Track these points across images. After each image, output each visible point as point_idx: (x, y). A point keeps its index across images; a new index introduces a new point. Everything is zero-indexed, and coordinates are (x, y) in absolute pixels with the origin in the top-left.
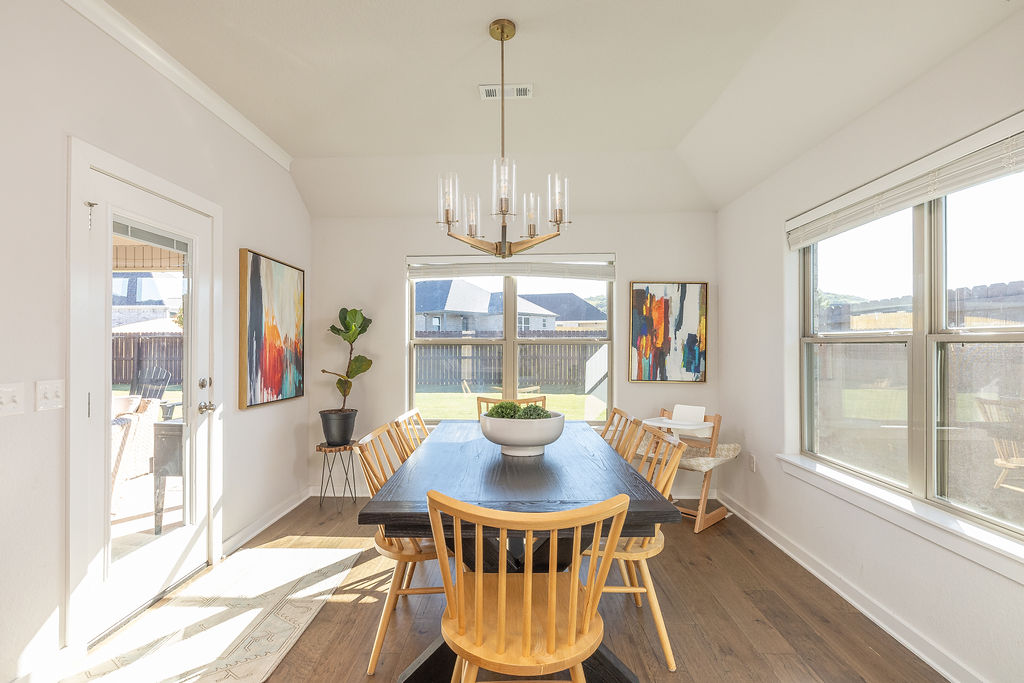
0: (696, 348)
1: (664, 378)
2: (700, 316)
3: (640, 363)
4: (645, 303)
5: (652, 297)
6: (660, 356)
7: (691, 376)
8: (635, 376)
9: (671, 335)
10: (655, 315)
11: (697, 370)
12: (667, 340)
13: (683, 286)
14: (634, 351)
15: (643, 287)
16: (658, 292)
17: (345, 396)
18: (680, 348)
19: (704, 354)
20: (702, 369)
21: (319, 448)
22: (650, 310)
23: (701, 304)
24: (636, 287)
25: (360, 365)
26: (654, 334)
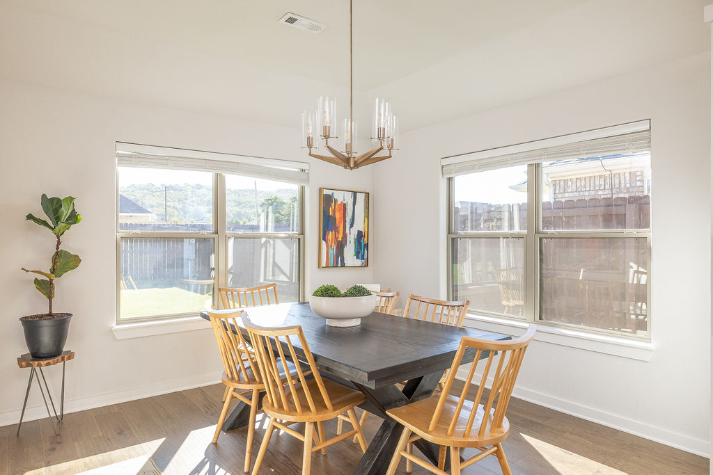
0: (362, 241)
1: (343, 265)
2: (365, 217)
3: (327, 253)
4: (330, 205)
5: (336, 201)
6: (341, 246)
7: (359, 262)
8: (324, 264)
9: (348, 231)
10: (338, 215)
11: (363, 258)
12: (345, 235)
13: (355, 193)
14: (324, 243)
15: (329, 192)
16: (339, 197)
17: (50, 298)
18: (353, 241)
19: (367, 246)
20: (366, 257)
21: (22, 361)
22: (334, 211)
23: (365, 208)
24: (326, 192)
25: (63, 262)
26: (337, 231)
